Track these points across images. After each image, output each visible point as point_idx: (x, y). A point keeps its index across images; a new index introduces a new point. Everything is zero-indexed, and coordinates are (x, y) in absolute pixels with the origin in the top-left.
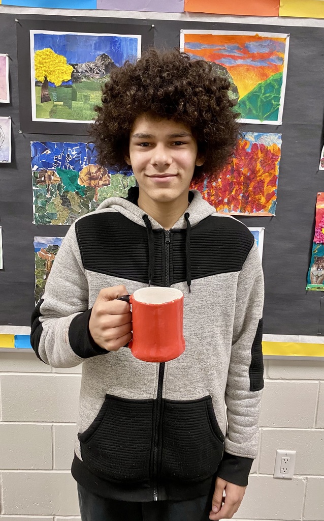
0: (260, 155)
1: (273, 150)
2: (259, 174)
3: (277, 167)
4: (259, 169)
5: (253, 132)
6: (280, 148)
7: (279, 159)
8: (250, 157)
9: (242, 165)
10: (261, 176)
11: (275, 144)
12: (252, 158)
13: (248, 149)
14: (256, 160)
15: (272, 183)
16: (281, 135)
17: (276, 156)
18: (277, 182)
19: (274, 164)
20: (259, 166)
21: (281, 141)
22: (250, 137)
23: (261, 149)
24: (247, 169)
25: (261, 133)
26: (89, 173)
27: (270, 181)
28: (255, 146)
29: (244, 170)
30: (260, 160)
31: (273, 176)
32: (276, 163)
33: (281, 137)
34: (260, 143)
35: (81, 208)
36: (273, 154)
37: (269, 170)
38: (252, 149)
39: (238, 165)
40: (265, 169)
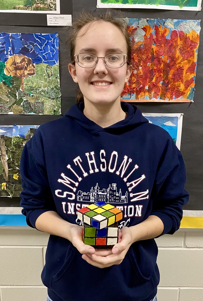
0: (180, 42)
1: (192, 37)
2: (179, 61)
3: (196, 54)
4: (178, 56)
5: (173, 18)
6: (199, 34)
7: (198, 46)
8: (170, 44)
9: (162, 52)
10: (180, 63)
11: (194, 31)
12: (172, 45)
13: (168, 36)
14: (175, 48)
15: (191, 70)
16: (200, 21)
17: (195, 43)
18: (196, 69)
19: (193, 52)
20: (178, 53)
21: (199, 28)
22: (169, 24)
23: (180, 36)
24: (166, 57)
25: (180, 20)
26: (14, 63)
27: (189, 68)
28: (174, 33)
29: (164, 58)
30: (179, 47)
31: (191, 63)
32: (195, 50)
33: (199, 24)
34: (179, 30)
35: (9, 97)
36: (192, 41)
37: (188, 57)
38: (171, 36)
39: (158, 53)
40: (184, 57)
